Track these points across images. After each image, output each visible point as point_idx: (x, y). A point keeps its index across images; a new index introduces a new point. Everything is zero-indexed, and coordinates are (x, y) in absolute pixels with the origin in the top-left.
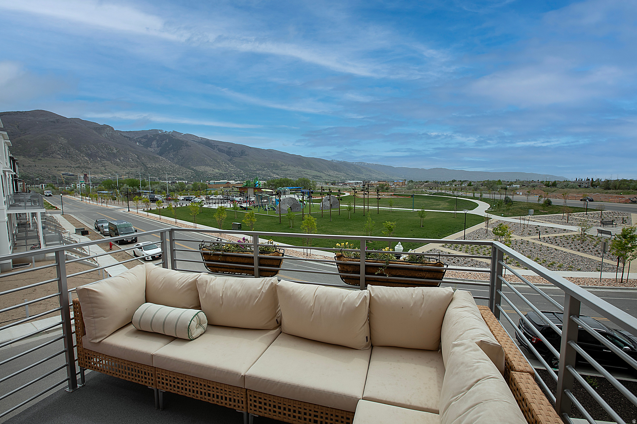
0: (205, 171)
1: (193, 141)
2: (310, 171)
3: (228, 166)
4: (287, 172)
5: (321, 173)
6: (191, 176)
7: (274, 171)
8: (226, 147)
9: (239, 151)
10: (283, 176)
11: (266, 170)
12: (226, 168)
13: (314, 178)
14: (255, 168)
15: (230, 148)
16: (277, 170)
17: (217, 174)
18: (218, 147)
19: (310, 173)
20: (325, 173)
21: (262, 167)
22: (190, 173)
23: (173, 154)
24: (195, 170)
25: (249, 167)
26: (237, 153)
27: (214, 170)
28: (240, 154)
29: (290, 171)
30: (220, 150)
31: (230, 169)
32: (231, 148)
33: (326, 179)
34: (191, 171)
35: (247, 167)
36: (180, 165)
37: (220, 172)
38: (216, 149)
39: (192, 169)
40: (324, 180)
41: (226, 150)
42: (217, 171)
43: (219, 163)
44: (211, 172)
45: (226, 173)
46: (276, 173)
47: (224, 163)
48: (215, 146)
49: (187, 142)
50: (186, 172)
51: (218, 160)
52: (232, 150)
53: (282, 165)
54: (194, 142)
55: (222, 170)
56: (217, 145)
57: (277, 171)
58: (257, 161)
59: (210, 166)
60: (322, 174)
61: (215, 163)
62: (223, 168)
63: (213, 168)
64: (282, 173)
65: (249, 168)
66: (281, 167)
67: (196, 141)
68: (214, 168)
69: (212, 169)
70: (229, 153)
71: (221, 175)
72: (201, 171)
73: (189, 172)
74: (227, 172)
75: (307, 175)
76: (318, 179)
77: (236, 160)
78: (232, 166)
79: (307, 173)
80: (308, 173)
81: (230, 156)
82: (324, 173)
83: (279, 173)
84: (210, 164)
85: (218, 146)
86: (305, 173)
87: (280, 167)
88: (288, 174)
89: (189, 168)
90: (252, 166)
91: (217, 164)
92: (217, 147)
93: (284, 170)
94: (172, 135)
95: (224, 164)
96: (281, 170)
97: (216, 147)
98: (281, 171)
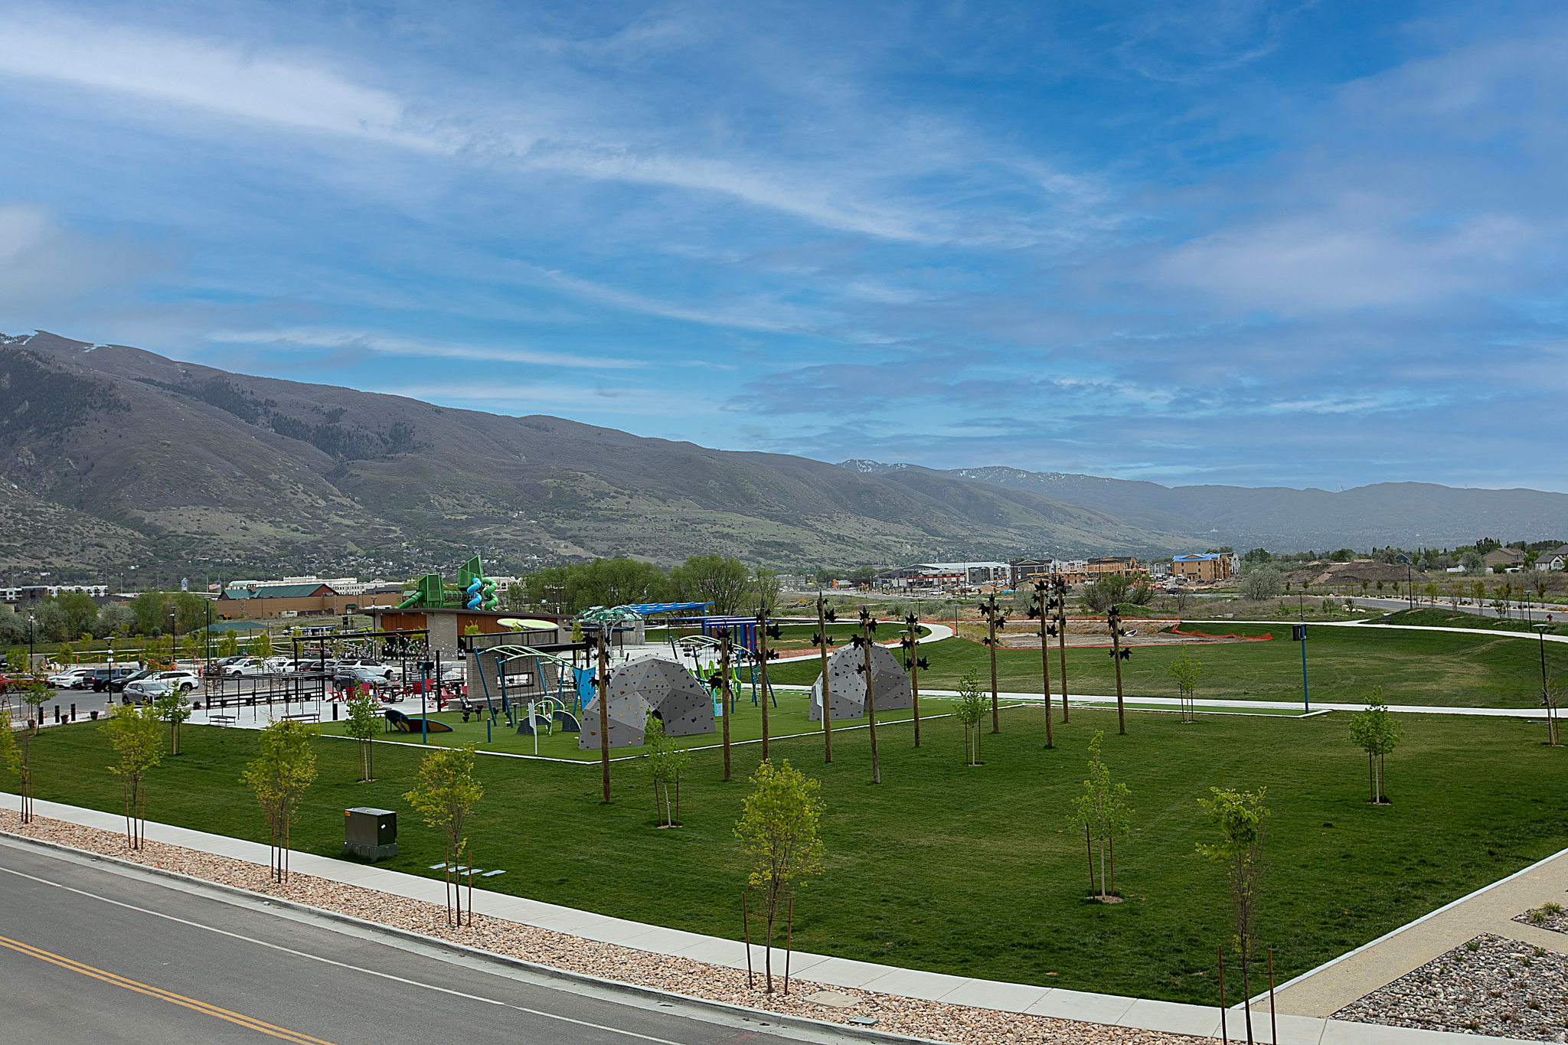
0: (203, 534)
1: (144, 380)
2: (737, 518)
3: (322, 503)
4: (624, 529)
5: (798, 530)
6: (126, 559)
7: (558, 523)
8: (316, 409)
9: (382, 431)
10: (603, 546)
11: (519, 519)
12: (314, 517)
13: (762, 554)
14: (463, 514)
15: (333, 416)
16: (572, 517)
17: (267, 545)
18: (272, 410)
19: (742, 530)
20: (819, 525)
21: (496, 504)
22: (126, 543)
23: (33, 451)
24: (149, 530)
25: (430, 506)
26: (370, 441)
27: (249, 524)
28: (386, 442)
29: (641, 520)
30: (285, 427)
31: (337, 519)
32: (341, 411)
33: (823, 560)
34: (130, 531)
35: (420, 509)
36: (68, 507)
37: (284, 533)
38: (262, 420)
39: (137, 524)
40: (810, 561)
41: (312, 425)
42: (266, 529)
43: (280, 491)
44: (235, 538)
45: (311, 537)
46: (569, 534)
47: (304, 492)
48: (258, 404)
49: (112, 386)
50: (104, 541)
51: (273, 477)
52: (345, 424)
53: (601, 495)
54: (146, 386)
55: (294, 526)
56: (270, 398)
57: (576, 524)
58: (472, 475)
59: (231, 505)
60: (800, 534)
61: (257, 492)
62: (299, 514)
63: (248, 517)
64: (599, 534)
65: (430, 514)
66: (597, 505)
67: (159, 384)
68: (251, 518)
69: (237, 520)
70: (328, 438)
71: (285, 548)
72: (181, 531)
73: (116, 541)
74: (319, 536)
75: (729, 543)
76: (780, 557)
77: (365, 475)
78: (347, 501)
79: (726, 530)
80: (731, 531)
81: (333, 454)
82: (811, 528)
83: (583, 533)
84: (230, 495)
85: (273, 404)
86: (717, 528)
87: (589, 504)
88: (630, 539)
89: (120, 518)
90: (448, 500)
91: (267, 494)
92: (266, 413)
93: (609, 520)
94: (32, 354)
95: (301, 496)
96: (594, 518)
97: (260, 410)
98: (592, 525)
